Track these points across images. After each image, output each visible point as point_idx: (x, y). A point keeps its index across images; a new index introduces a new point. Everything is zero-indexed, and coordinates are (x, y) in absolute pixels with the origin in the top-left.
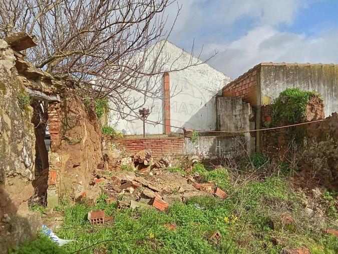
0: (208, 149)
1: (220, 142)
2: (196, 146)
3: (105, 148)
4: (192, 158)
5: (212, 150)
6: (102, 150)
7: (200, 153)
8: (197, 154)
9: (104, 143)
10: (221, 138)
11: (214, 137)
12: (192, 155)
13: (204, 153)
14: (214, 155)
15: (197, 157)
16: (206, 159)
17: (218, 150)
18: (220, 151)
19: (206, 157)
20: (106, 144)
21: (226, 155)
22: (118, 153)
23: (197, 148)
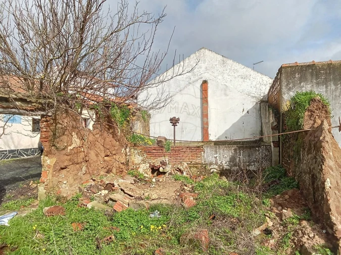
0: (228, 159)
1: (242, 152)
2: (215, 156)
3: (128, 154)
4: (211, 167)
5: (232, 160)
6: (126, 155)
7: (219, 162)
8: (216, 164)
9: (128, 150)
10: (243, 148)
11: (235, 146)
12: (211, 164)
13: (224, 163)
14: (235, 165)
15: (216, 167)
16: (226, 169)
17: (239, 161)
18: (242, 161)
19: (226, 167)
20: (130, 151)
21: (249, 166)
22: (140, 159)
23: (216, 157)
